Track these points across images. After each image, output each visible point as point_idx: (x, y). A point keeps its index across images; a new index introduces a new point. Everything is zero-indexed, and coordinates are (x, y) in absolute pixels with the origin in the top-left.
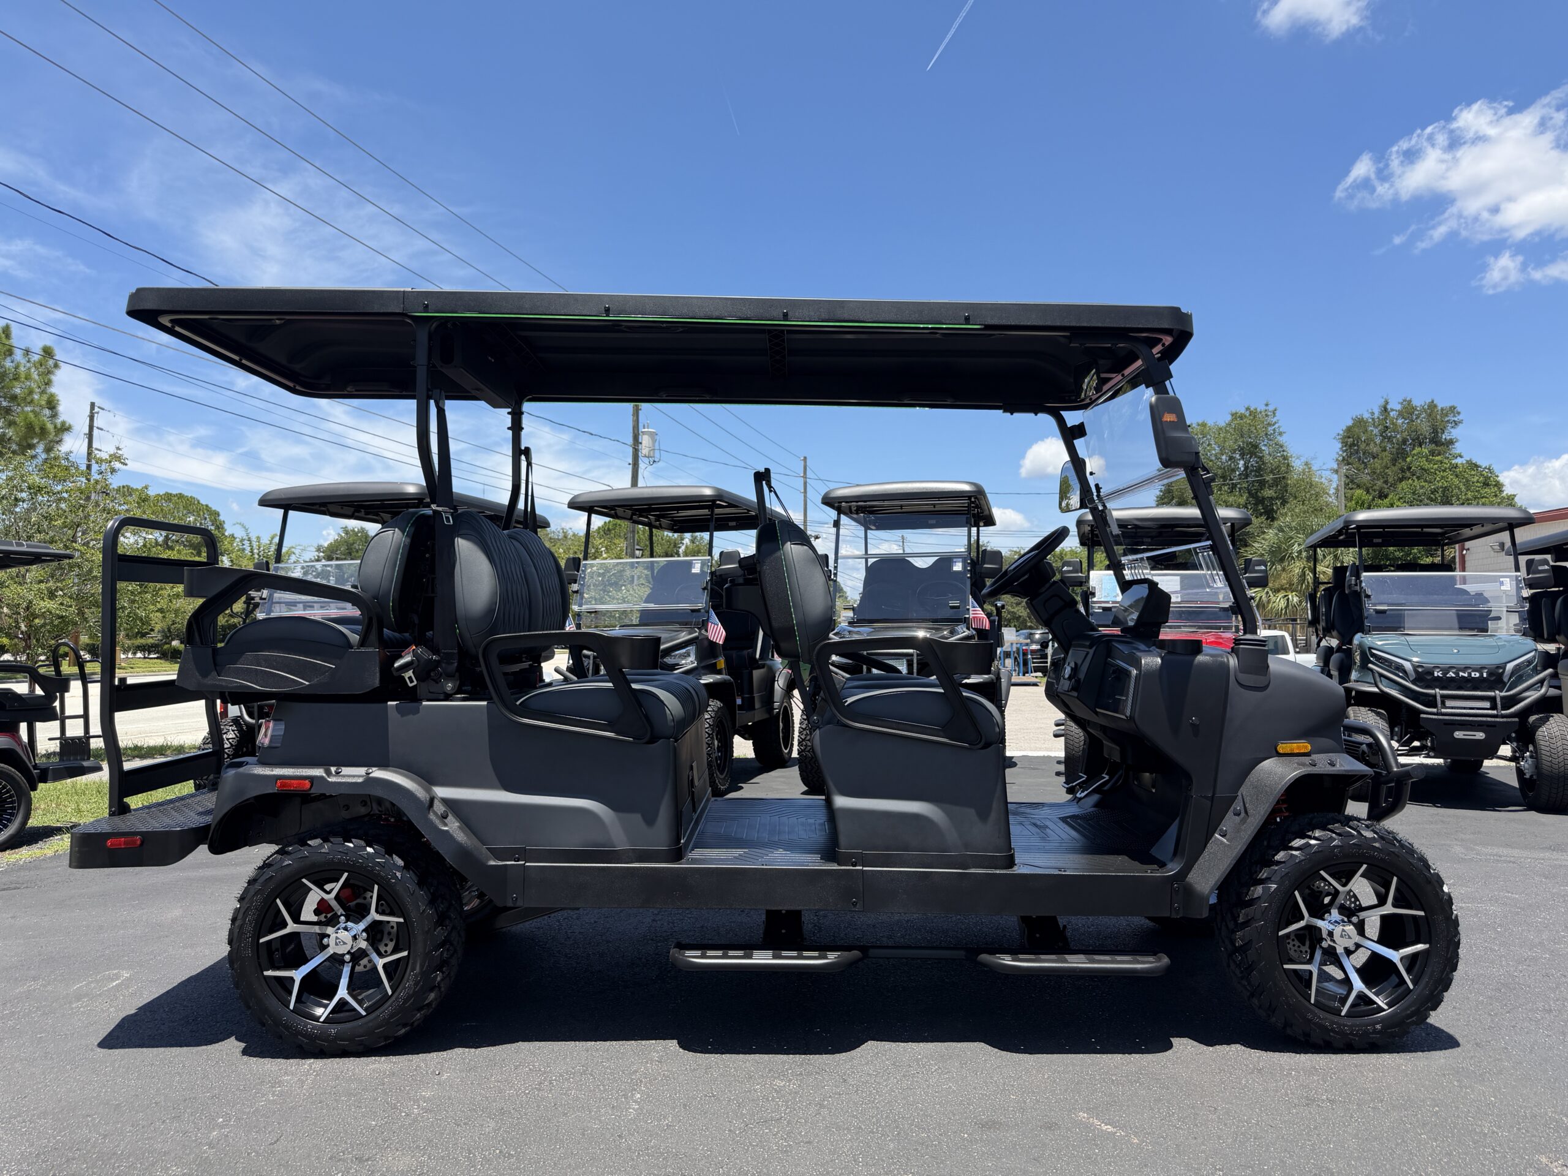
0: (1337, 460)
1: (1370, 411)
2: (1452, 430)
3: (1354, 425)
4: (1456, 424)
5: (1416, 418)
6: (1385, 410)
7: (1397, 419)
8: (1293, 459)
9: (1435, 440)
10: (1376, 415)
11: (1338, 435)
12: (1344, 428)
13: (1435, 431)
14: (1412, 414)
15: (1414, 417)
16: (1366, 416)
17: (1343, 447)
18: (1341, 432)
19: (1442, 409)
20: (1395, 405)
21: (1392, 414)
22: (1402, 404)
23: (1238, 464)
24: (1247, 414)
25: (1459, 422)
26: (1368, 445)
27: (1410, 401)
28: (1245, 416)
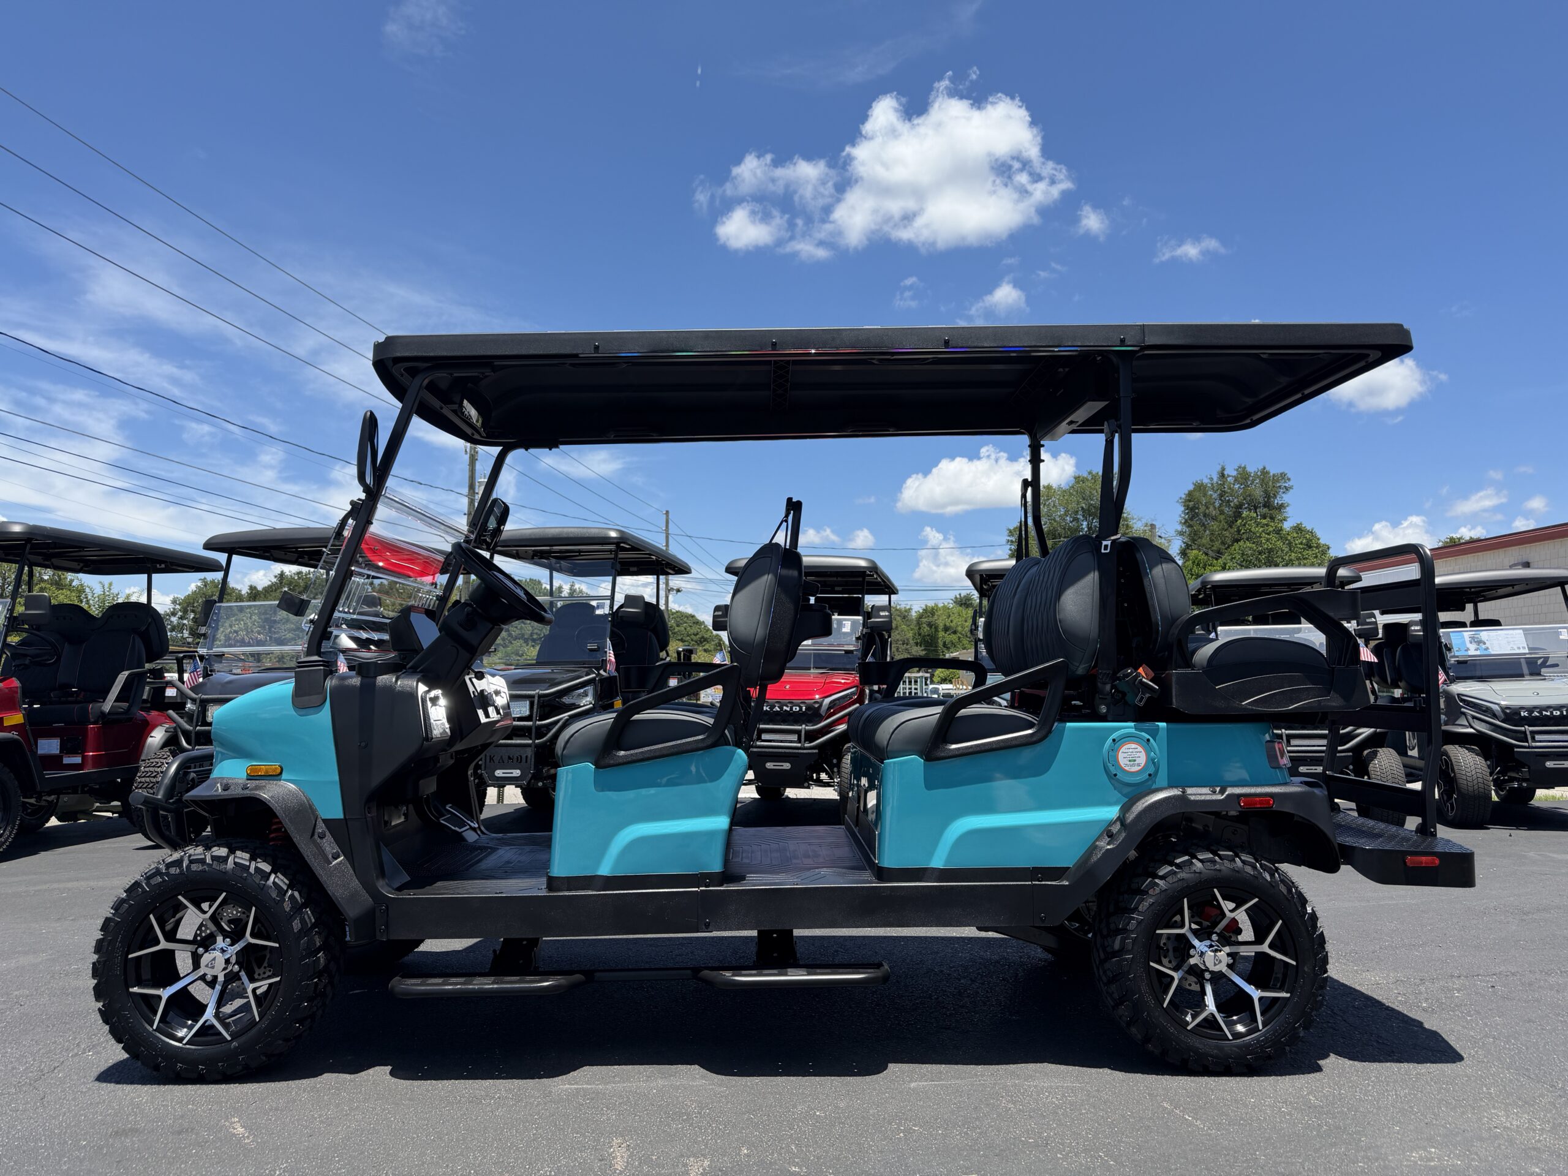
0: (1181, 522)
1: (1209, 477)
2: (1283, 495)
3: (1195, 490)
4: (1287, 490)
5: (1251, 484)
6: (1222, 475)
7: (1234, 485)
8: (1134, 521)
9: (1267, 505)
10: (1215, 480)
11: (1181, 498)
12: (1187, 492)
13: (1267, 495)
14: (1246, 479)
15: (1249, 483)
16: (1206, 481)
17: (1185, 510)
18: (1184, 496)
19: (1274, 475)
20: (1231, 472)
21: (1229, 479)
22: (1237, 470)
23: (1082, 525)
24: (1090, 477)
25: (1290, 488)
26: (1208, 508)
27: (1245, 468)
28: (1088, 480)
